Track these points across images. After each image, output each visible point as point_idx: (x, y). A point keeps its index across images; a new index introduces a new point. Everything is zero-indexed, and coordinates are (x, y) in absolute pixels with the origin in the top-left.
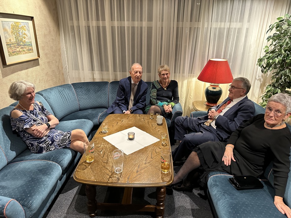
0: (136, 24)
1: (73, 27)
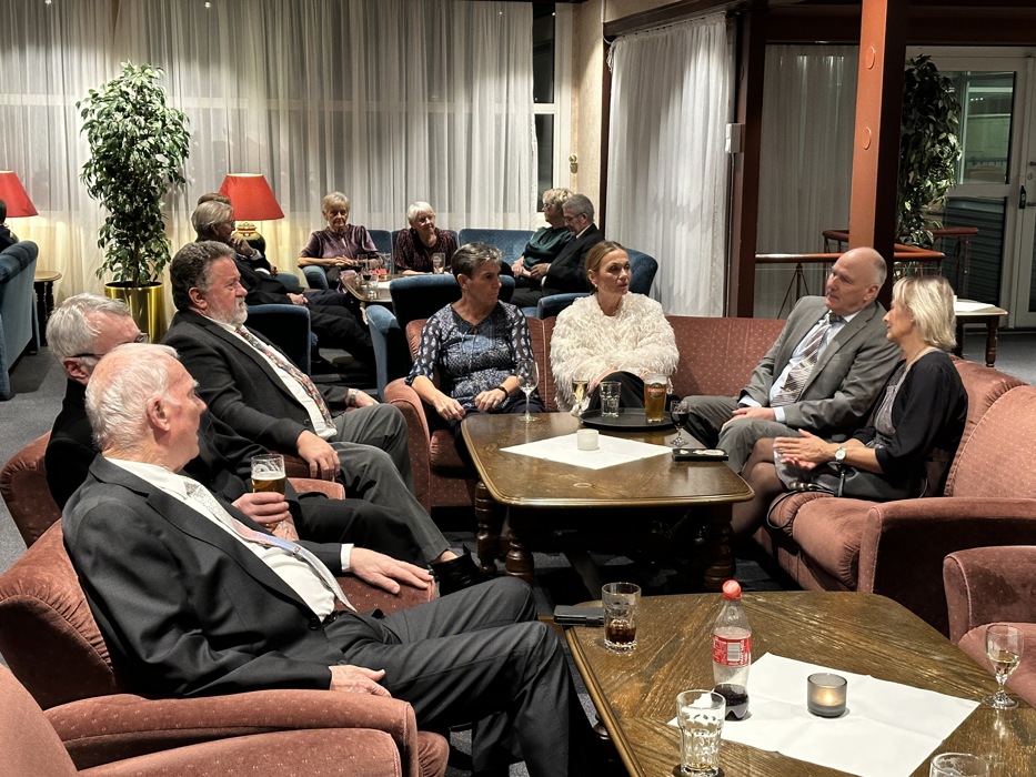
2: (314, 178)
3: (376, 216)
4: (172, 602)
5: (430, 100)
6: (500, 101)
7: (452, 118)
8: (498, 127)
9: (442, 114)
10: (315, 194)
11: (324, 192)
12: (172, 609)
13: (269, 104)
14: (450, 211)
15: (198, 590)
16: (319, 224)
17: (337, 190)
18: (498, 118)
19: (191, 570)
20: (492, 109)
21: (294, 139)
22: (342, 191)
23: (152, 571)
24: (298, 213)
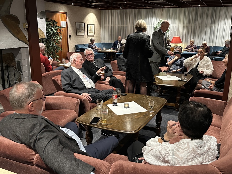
0: (122, 25)
1: (104, 26)
2: (189, 37)
3: (199, 43)
4: (68, 82)
5: (211, 24)
6: (224, 24)
7: (215, 27)
8: (223, 29)
9: (213, 26)
10: (189, 40)
11: (191, 39)
12: (68, 83)
13: (183, 25)
14: (212, 43)
15: (72, 81)
16: (189, 44)
17: (193, 39)
18: (223, 27)
19: (71, 79)
20: (222, 25)
21: (187, 31)
22: (194, 39)
23: (67, 78)
24: (186, 43)
